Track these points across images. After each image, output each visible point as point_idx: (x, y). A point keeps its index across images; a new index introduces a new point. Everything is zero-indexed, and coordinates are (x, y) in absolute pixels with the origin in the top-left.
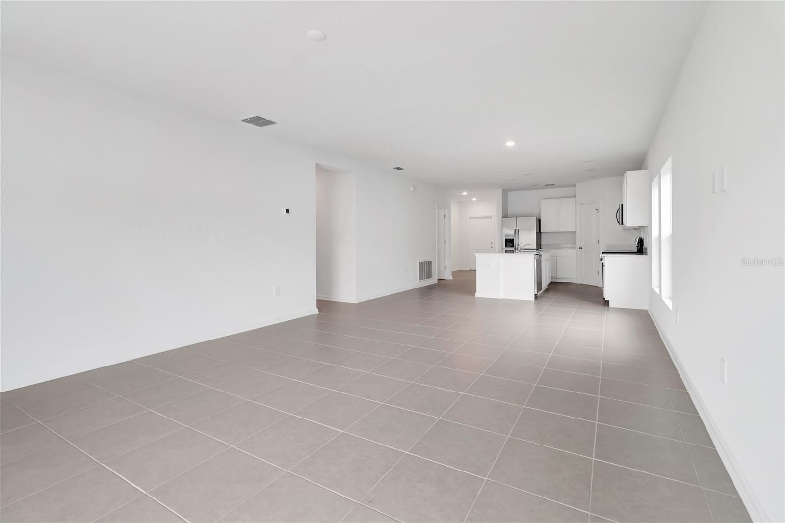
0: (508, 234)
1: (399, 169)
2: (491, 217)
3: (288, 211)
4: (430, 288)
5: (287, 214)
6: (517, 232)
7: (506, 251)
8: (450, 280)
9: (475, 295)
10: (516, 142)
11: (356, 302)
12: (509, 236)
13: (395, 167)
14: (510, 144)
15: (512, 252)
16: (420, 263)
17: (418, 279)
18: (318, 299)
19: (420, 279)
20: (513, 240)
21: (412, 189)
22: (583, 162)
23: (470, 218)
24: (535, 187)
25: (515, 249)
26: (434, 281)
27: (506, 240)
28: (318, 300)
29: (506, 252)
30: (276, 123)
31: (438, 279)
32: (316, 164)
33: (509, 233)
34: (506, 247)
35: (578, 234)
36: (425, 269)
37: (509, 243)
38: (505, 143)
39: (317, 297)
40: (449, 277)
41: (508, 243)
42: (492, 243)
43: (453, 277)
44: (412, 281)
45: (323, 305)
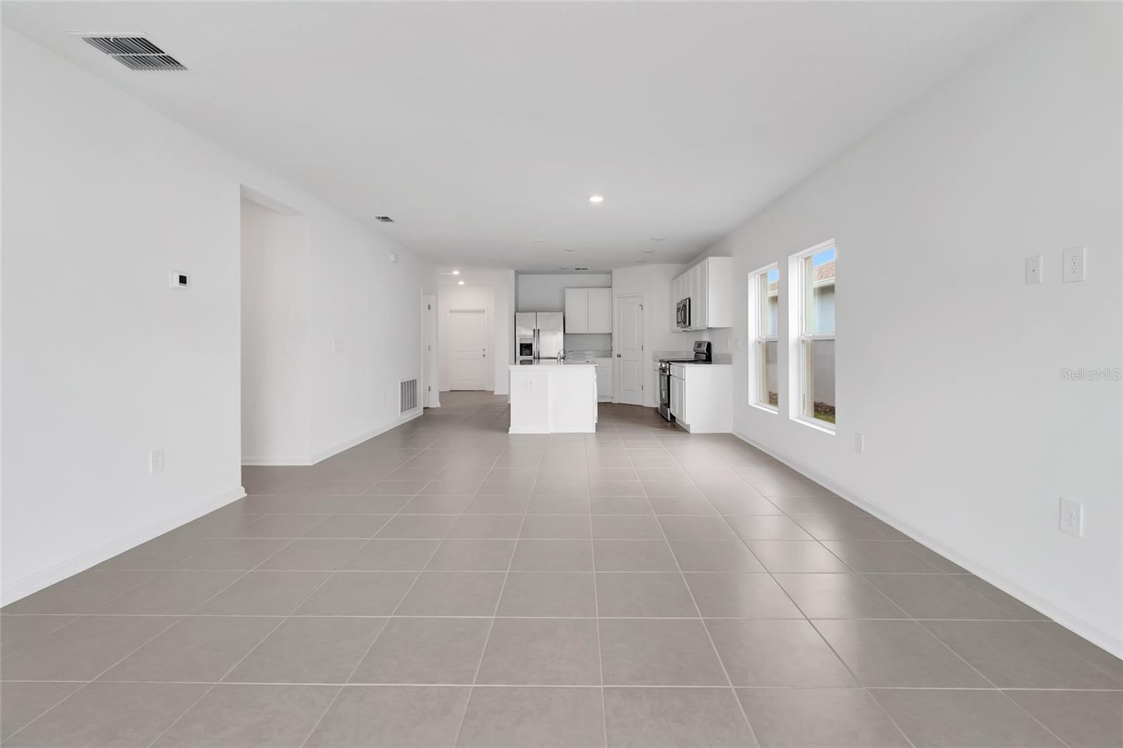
0: (524, 336)
1: (386, 219)
2: (484, 311)
3: (183, 280)
4: (415, 423)
5: (182, 286)
6: (537, 332)
7: (521, 361)
8: (438, 408)
9: (508, 431)
10: (604, 198)
11: (310, 464)
12: (526, 339)
13: (381, 216)
14: (596, 199)
15: (530, 362)
16: (402, 383)
17: (399, 411)
18: (244, 464)
19: (402, 411)
20: (531, 345)
21: (392, 258)
22: (652, 239)
23: (451, 312)
24: (563, 271)
25: (535, 358)
26: (418, 412)
27: (521, 345)
28: (243, 468)
29: (522, 363)
30: (186, 69)
31: (424, 408)
32: (241, 185)
33: (525, 334)
34: (521, 355)
35: (615, 337)
36: (409, 391)
37: (526, 348)
38: (588, 198)
39: (242, 461)
40: (435, 403)
41: (523, 349)
42: (484, 350)
43: (441, 404)
44: (392, 416)
45: (253, 476)
